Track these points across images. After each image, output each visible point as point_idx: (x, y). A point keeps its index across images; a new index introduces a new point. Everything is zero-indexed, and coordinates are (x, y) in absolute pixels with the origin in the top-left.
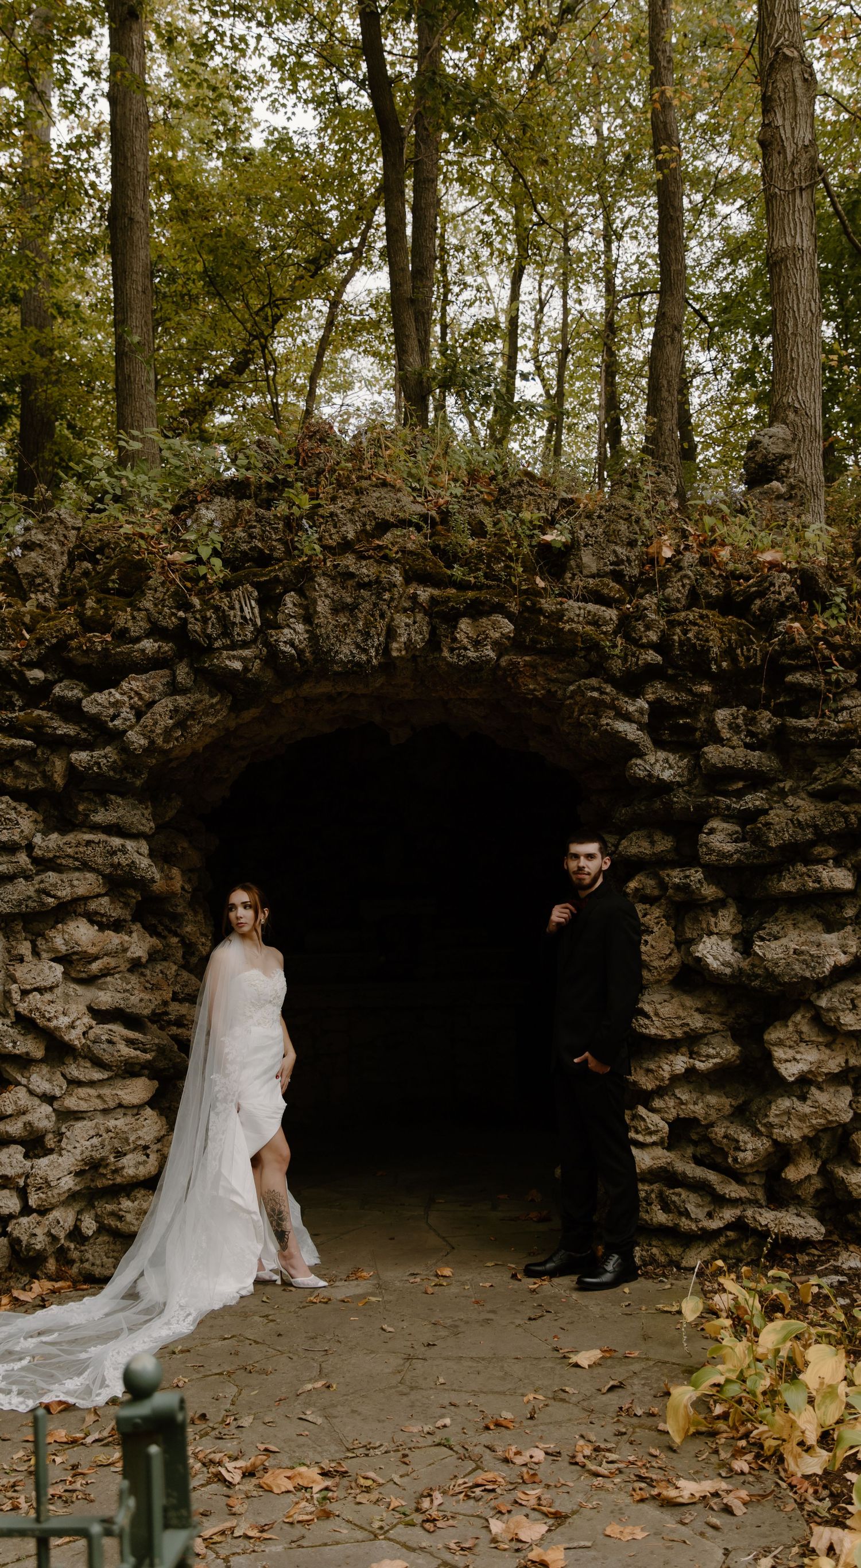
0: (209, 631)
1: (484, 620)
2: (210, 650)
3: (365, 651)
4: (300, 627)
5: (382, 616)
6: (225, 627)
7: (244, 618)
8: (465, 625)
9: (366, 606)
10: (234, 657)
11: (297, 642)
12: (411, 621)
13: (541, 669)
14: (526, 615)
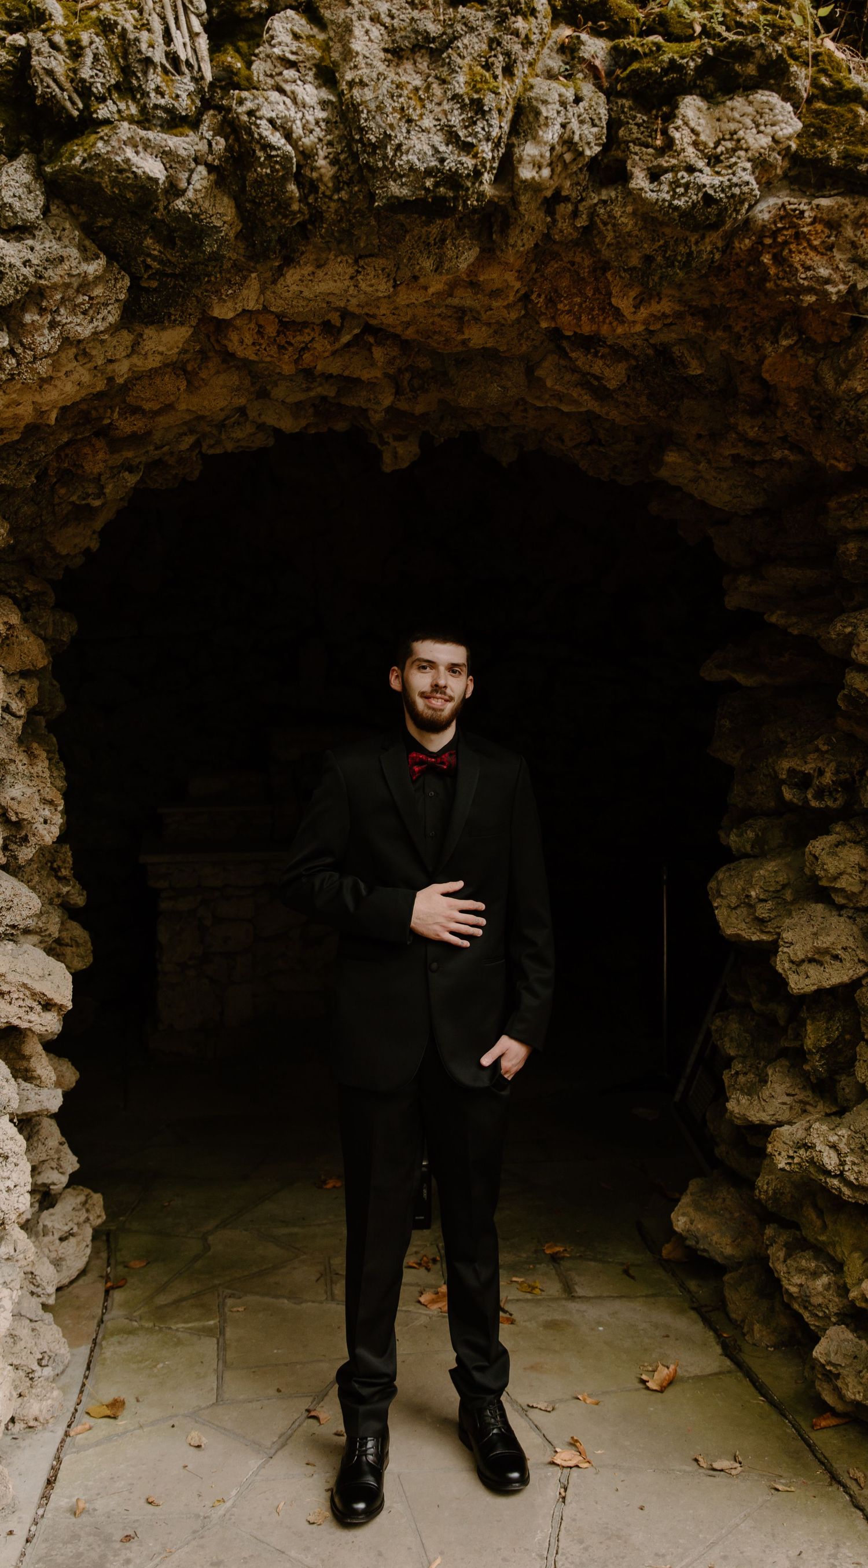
0: (86, 73)
1: (738, 102)
2: (88, 124)
3: (467, 148)
4: (310, 93)
5: (508, 71)
6: (126, 71)
7: (173, 58)
8: (691, 107)
9: (473, 45)
10: (147, 145)
11: (298, 130)
12: (570, 95)
13: (849, 232)
14: (820, 105)
